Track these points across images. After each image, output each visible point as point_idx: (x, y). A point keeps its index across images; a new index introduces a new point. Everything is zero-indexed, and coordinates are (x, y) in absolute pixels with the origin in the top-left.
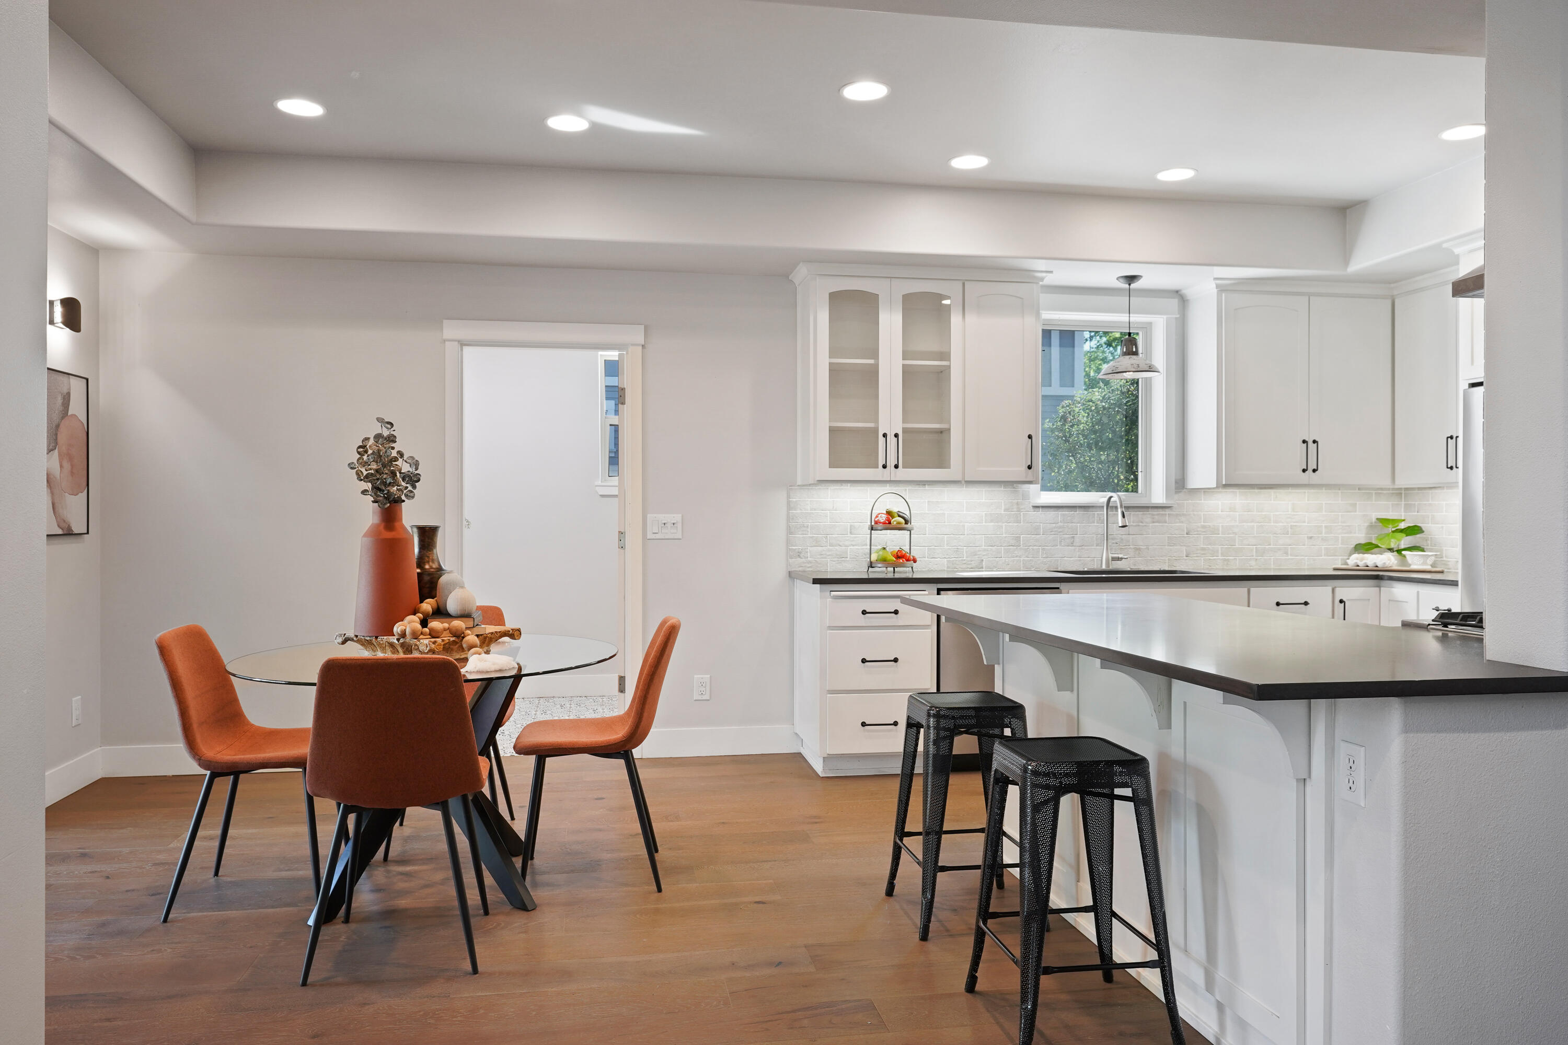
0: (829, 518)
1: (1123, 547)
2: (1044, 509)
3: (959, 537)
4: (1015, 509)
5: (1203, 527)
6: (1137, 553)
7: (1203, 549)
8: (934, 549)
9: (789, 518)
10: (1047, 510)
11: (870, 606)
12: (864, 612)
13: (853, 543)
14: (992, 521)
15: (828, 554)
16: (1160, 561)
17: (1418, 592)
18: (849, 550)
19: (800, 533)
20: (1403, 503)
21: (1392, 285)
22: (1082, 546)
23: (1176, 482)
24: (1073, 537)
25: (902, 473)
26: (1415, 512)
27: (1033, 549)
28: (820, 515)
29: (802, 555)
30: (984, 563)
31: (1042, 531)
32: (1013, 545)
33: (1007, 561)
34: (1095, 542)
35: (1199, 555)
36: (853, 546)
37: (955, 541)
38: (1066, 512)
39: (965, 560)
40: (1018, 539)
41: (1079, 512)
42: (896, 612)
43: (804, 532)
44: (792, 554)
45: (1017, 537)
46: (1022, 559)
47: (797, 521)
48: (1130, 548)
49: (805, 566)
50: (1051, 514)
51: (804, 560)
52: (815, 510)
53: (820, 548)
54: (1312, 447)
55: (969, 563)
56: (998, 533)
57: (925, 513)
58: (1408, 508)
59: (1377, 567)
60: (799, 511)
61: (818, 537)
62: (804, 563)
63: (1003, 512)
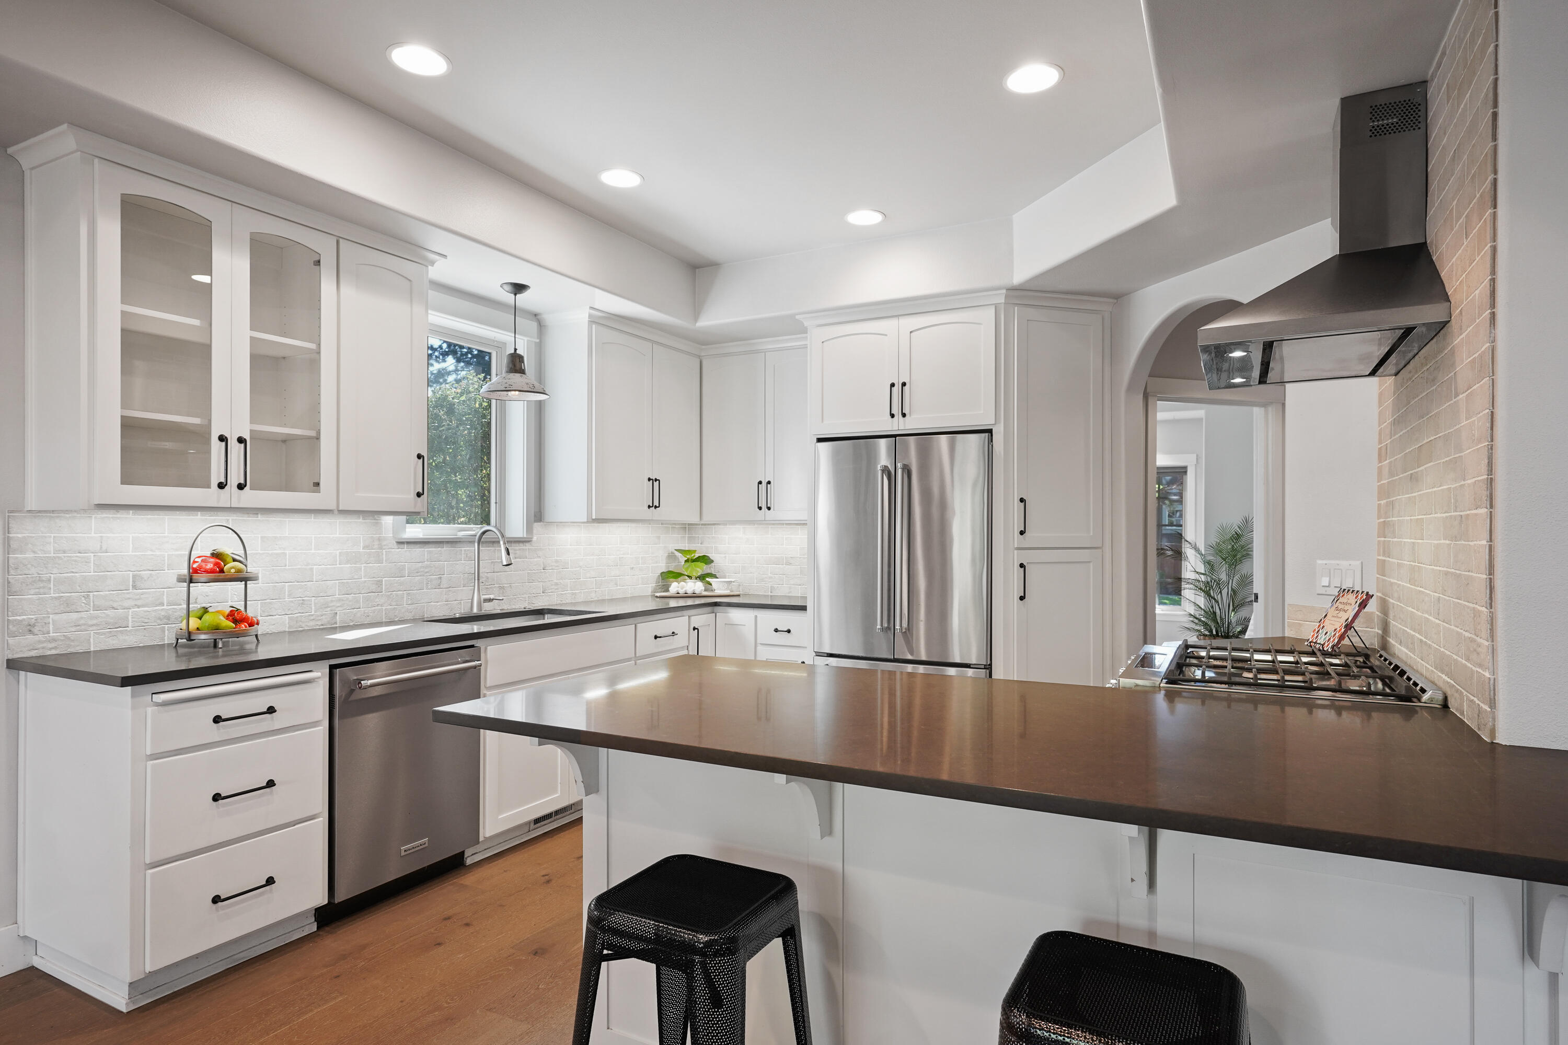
0: (92, 564)
1: (488, 587)
2: (410, 546)
3: (306, 585)
4: (376, 546)
5: (557, 561)
6: (501, 592)
7: (556, 584)
8: (270, 603)
10: (412, 546)
11: (226, 708)
12: (217, 720)
13: (139, 603)
14: (347, 562)
15: (90, 623)
16: (521, 600)
17: (756, 617)
18: (130, 613)
19: (32, 592)
20: (687, 536)
21: (703, 347)
22: (450, 587)
23: (535, 516)
24: (440, 578)
25: (249, 497)
26: (698, 543)
27: (397, 595)
28: (76, 561)
29: (36, 630)
30: (338, 617)
31: (407, 572)
32: (374, 591)
33: (366, 611)
34: (462, 582)
35: (553, 590)
36: (139, 607)
37: (300, 590)
38: (433, 549)
39: (312, 615)
40: (379, 583)
41: (445, 549)
42: (271, 710)
43: (42, 591)
44: (14, 629)
45: (379, 581)
46: (384, 608)
47: (27, 572)
48: (495, 587)
49: (43, 648)
50: (417, 551)
51: (41, 637)
52: (64, 552)
53: (74, 616)
54: (656, 484)
55: (319, 618)
56: (356, 577)
57: (257, 554)
58: (691, 539)
60: (29, 555)
61: (70, 597)
62: (40, 642)
63: (362, 550)
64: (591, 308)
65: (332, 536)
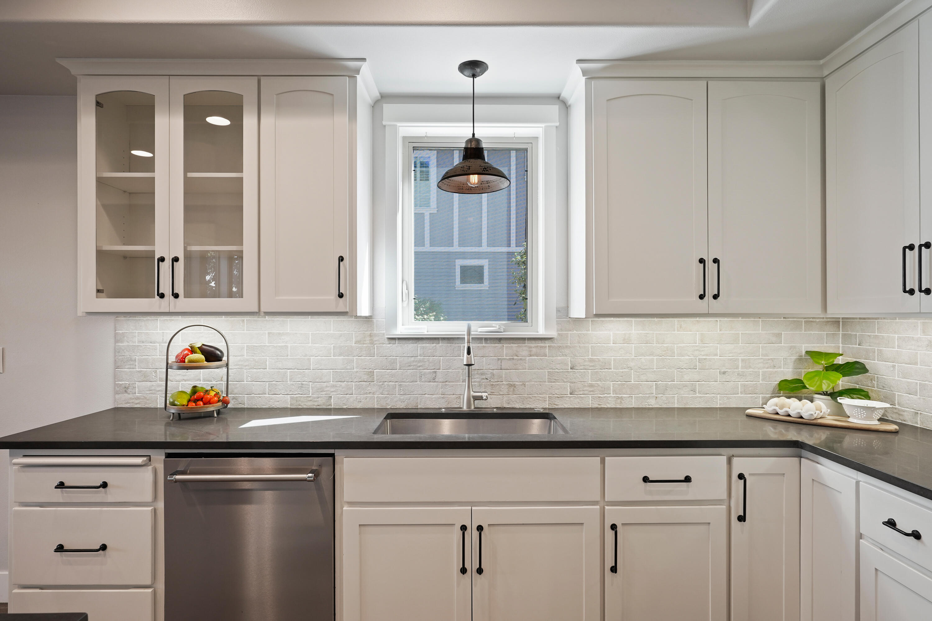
0: (158, 350)
1: (494, 383)
2: (401, 342)
3: (304, 372)
5: (591, 360)
6: (512, 389)
7: (591, 386)
8: (275, 384)
9: (117, 351)
10: (404, 342)
11: (69, 478)
12: (61, 485)
13: (185, 378)
14: (340, 355)
15: (158, 389)
16: (538, 399)
18: (180, 385)
19: (127, 367)
20: (841, 332)
21: (822, 62)
22: (446, 382)
23: (558, 311)
24: (435, 372)
25: (183, 304)
26: (856, 344)
27: (388, 385)
28: (149, 348)
29: (129, 391)
30: (332, 401)
31: (398, 365)
32: (365, 380)
33: (358, 398)
34: (461, 378)
35: (586, 392)
36: (185, 381)
37: (299, 376)
39: (310, 397)
40: (371, 374)
41: (441, 346)
42: (105, 485)
43: (132, 366)
44: (118, 389)
45: (371, 372)
46: (376, 396)
47: (124, 354)
48: (503, 384)
49: (133, 403)
50: (410, 347)
51: (131, 396)
52: (143, 342)
53: (149, 384)
54: (711, 267)
55: (316, 400)
56: (348, 368)
57: (265, 346)
58: (847, 338)
59: (801, 417)
60: (125, 344)
61: (146, 371)
62: (131, 399)
63: (354, 345)
64: (579, 61)
65: (326, 332)
